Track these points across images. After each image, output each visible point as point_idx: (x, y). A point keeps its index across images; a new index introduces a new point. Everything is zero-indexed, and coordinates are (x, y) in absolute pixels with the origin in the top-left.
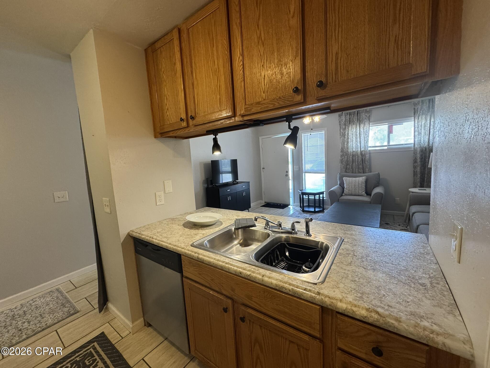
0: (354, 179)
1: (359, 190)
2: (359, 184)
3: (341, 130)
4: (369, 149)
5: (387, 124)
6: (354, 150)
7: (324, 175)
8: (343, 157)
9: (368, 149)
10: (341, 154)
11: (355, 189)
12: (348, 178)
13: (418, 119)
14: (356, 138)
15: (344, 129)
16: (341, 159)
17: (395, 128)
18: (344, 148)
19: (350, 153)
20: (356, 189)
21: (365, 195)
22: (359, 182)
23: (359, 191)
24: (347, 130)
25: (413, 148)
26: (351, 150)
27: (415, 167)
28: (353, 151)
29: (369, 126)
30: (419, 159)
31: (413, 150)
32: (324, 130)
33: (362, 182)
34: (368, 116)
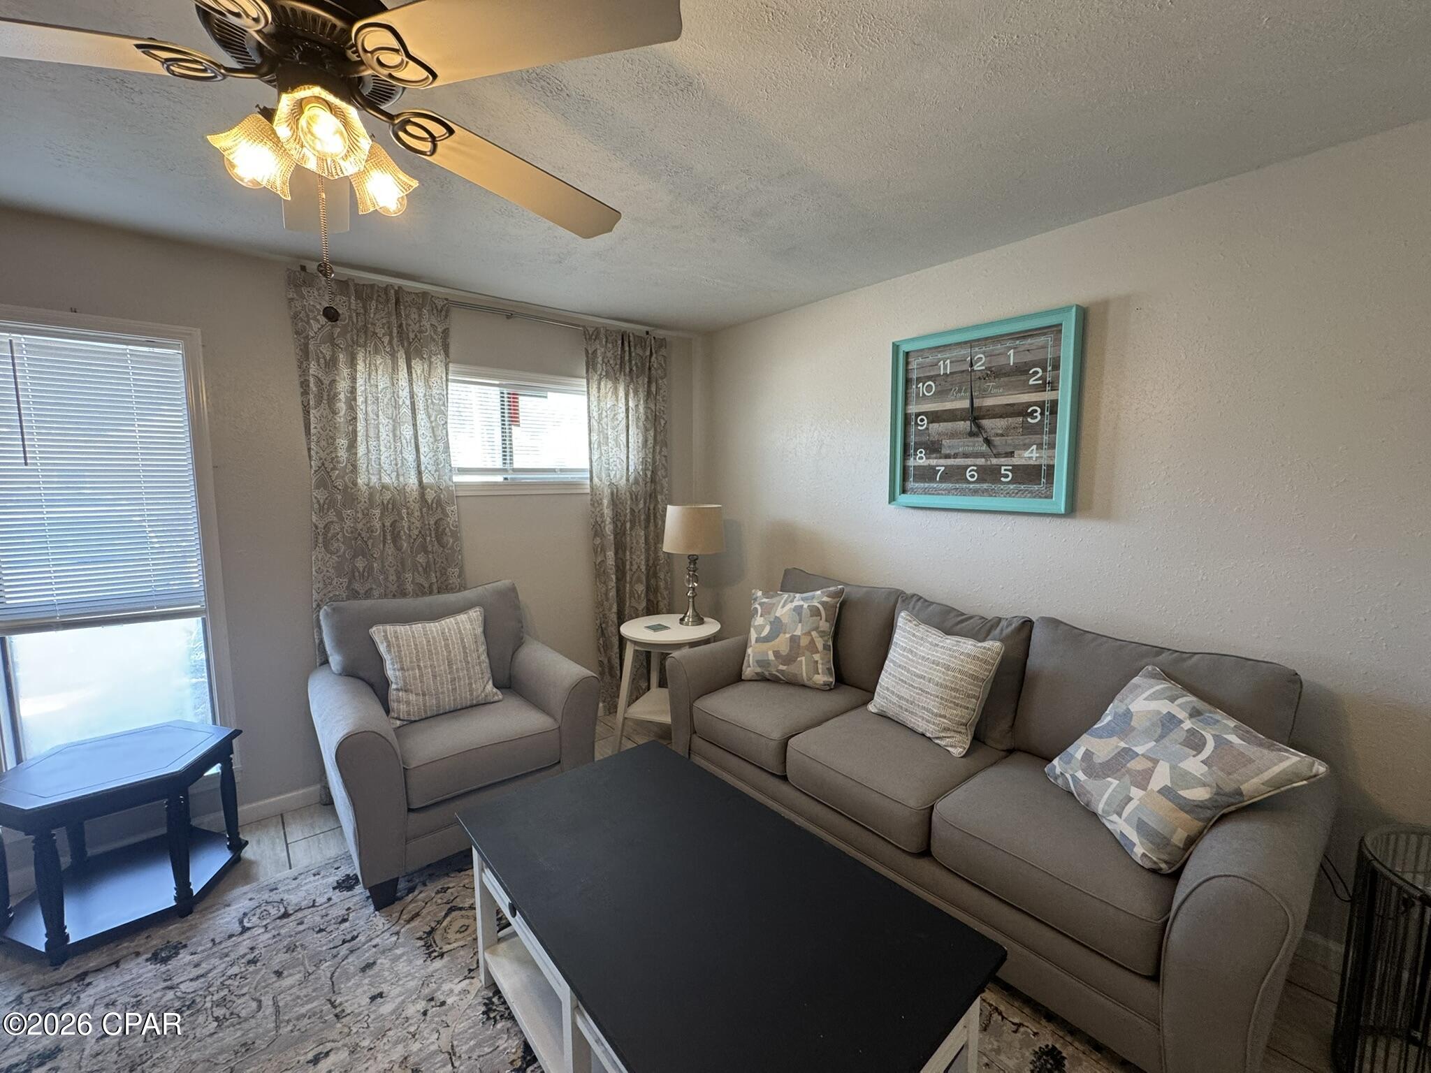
0: (433, 627)
1: (469, 678)
2: (464, 647)
3: (313, 369)
4: (458, 479)
5: (497, 382)
6: (386, 480)
7: (195, 624)
8: (332, 516)
9: (450, 479)
10: (321, 495)
11: (453, 680)
12: (402, 629)
13: (599, 389)
14: (396, 424)
15: (327, 364)
16: (321, 526)
17: (526, 404)
18: (334, 468)
19: (371, 495)
20: (459, 679)
21: (496, 698)
22: (462, 640)
23: (470, 684)
24: (345, 372)
25: (589, 487)
26: (374, 479)
27: (598, 550)
28: (384, 487)
29: (447, 380)
30: (610, 523)
31: (588, 491)
32: (180, 342)
33: (475, 635)
34: (440, 330)
